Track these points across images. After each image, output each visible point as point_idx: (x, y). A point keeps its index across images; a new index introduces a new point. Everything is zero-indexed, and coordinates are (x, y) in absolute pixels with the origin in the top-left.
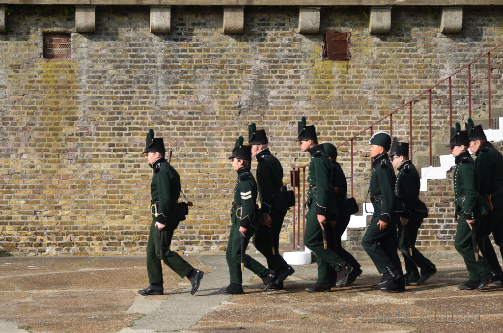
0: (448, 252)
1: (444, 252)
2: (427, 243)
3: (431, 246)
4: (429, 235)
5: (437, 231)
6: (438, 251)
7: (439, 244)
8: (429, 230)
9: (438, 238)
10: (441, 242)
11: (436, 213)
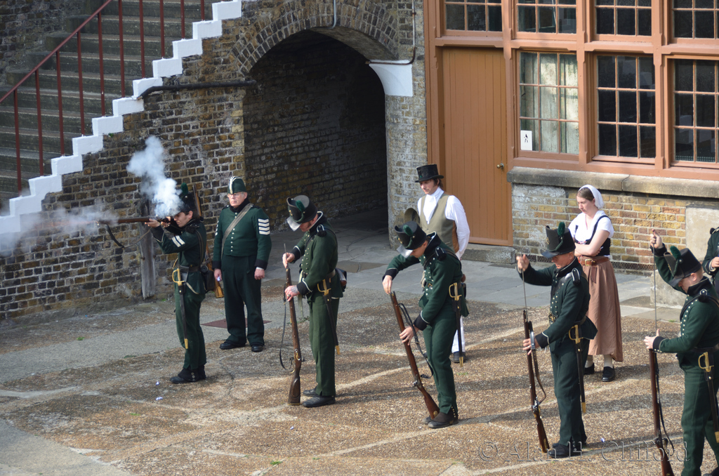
0: (49, 312)
1: (44, 313)
2: (24, 304)
3: (29, 307)
4: (26, 292)
5: (35, 285)
6: (37, 313)
7: (38, 302)
8: (25, 285)
9: (36, 295)
10: (39, 300)
11: (32, 261)
